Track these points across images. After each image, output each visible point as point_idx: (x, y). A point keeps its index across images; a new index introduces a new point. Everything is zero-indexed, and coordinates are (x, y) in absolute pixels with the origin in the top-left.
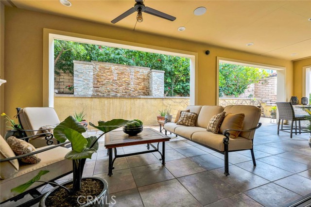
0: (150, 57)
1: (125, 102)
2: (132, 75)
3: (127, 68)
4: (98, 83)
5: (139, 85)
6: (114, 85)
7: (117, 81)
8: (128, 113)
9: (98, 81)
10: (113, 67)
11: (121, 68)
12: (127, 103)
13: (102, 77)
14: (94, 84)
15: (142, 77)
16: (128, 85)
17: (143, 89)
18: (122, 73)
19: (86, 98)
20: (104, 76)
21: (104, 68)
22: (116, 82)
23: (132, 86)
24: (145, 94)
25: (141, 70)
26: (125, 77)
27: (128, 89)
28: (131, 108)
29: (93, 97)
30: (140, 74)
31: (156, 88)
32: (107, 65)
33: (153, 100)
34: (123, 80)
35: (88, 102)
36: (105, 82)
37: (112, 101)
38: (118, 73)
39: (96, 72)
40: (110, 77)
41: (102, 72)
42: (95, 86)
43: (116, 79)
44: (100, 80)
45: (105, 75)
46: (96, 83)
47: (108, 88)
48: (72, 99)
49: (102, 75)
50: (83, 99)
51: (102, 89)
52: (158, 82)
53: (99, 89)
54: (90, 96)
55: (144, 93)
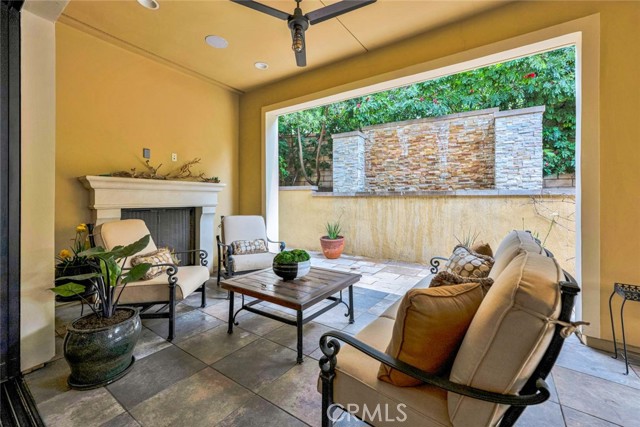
0: (494, 77)
1: (417, 207)
2: (444, 138)
3: (431, 125)
4: (374, 168)
5: (461, 160)
6: (402, 167)
7: (409, 160)
8: (426, 231)
9: (373, 164)
10: (401, 130)
11: (417, 126)
12: (422, 208)
13: (379, 155)
14: (367, 170)
15: (472, 138)
16: (434, 164)
17: (475, 172)
18: (419, 139)
19: (348, 197)
20: (385, 152)
21: (382, 136)
22: (406, 160)
23: (444, 165)
24: (480, 184)
25: (466, 122)
26: (426, 147)
27: (433, 174)
28: (431, 221)
29: (360, 195)
30: (465, 132)
31: (510, 164)
32: (388, 129)
33: (496, 200)
34: (422, 153)
35: (351, 204)
36: (384, 164)
37: (389, 203)
38: (410, 141)
39: (370, 148)
40: (394, 152)
41: (380, 144)
42: (369, 174)
43: (406, 154)
44: (376, 162)
45: (384, 149)
46: (370, 167)
47: (391, 176)
48: (331, 200)
49: (381, 151)
50: (345, 200)
51: (380, 179)
52: (516, 147)
53: (376, 180)
54: (354, 195)
55: (478, 181)
